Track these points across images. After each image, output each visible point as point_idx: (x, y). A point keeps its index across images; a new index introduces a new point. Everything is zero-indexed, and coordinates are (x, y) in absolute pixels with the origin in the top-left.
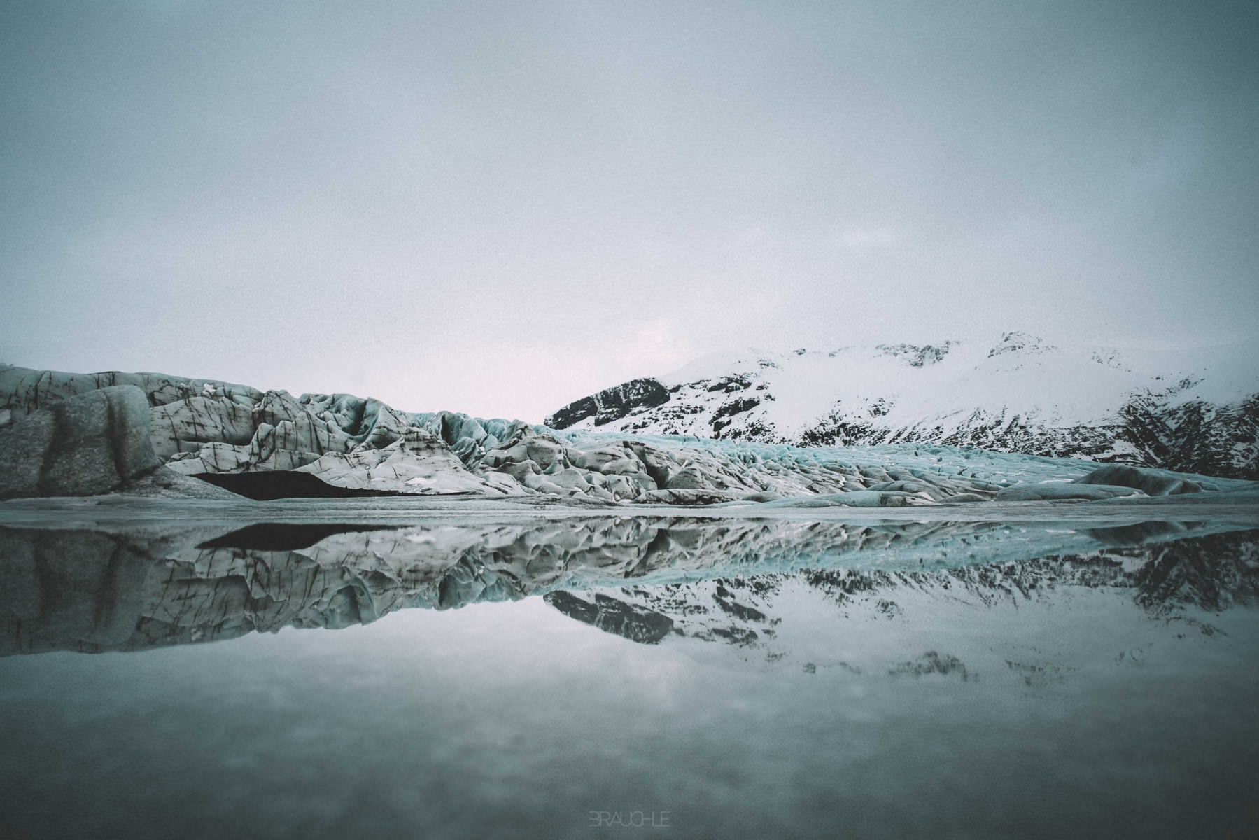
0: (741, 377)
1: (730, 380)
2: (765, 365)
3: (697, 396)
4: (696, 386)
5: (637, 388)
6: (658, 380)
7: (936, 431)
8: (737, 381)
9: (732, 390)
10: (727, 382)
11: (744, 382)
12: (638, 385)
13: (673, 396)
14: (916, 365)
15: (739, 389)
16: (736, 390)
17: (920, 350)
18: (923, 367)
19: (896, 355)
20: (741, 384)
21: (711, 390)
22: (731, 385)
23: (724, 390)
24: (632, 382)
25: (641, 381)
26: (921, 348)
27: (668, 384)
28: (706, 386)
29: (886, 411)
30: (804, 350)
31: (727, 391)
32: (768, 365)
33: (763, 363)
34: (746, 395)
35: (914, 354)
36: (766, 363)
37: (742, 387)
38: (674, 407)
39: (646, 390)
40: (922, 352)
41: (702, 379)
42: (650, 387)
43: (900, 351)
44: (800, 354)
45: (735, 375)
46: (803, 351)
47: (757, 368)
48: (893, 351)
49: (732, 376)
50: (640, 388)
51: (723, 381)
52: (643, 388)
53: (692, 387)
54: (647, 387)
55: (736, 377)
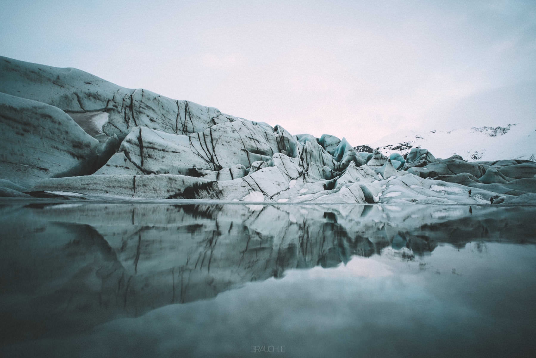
0: (407, 143)
1: (402, 145)
2: (418, 138)
3: (387, 152)
4: (386, 148)
5: (360, 149)
6: (369, 146)
8: (405, 145)
9: (403, 149)
10: (401, 146)
11: (409, 146)
12: (360, 148)
14: (493, 136)
15: (406, 149)
16: (405, 149)
17: (495, 129)
18: (496, 137)
19: (481, 131)
20: (407, 146)
21: (393, 149)
22: (402, 147)
23: (399, 149)
24: (357, 147)
25: (361, 146)
27: (374, 147)
28: (391, 148)
29: (479, 157)
30: (435, 131)
31: (401, 150)
32: (419, 138)
33: (417, 137)
35: (492, 130)
36: (419, 137)
37: (408, 148)
40: (495, 130)
41: (389, 145)
42: (365, 149)
43: (484, 130)
44: (433, 133)
45: (404, 142)
47: (415, 139)
48: (480, 130)
49: (403, 143)
50: (361, 149)
51: (399, 145)
52: (362, 149)
53: (385, 148)
54: (364, 149)
55: (405, 144)
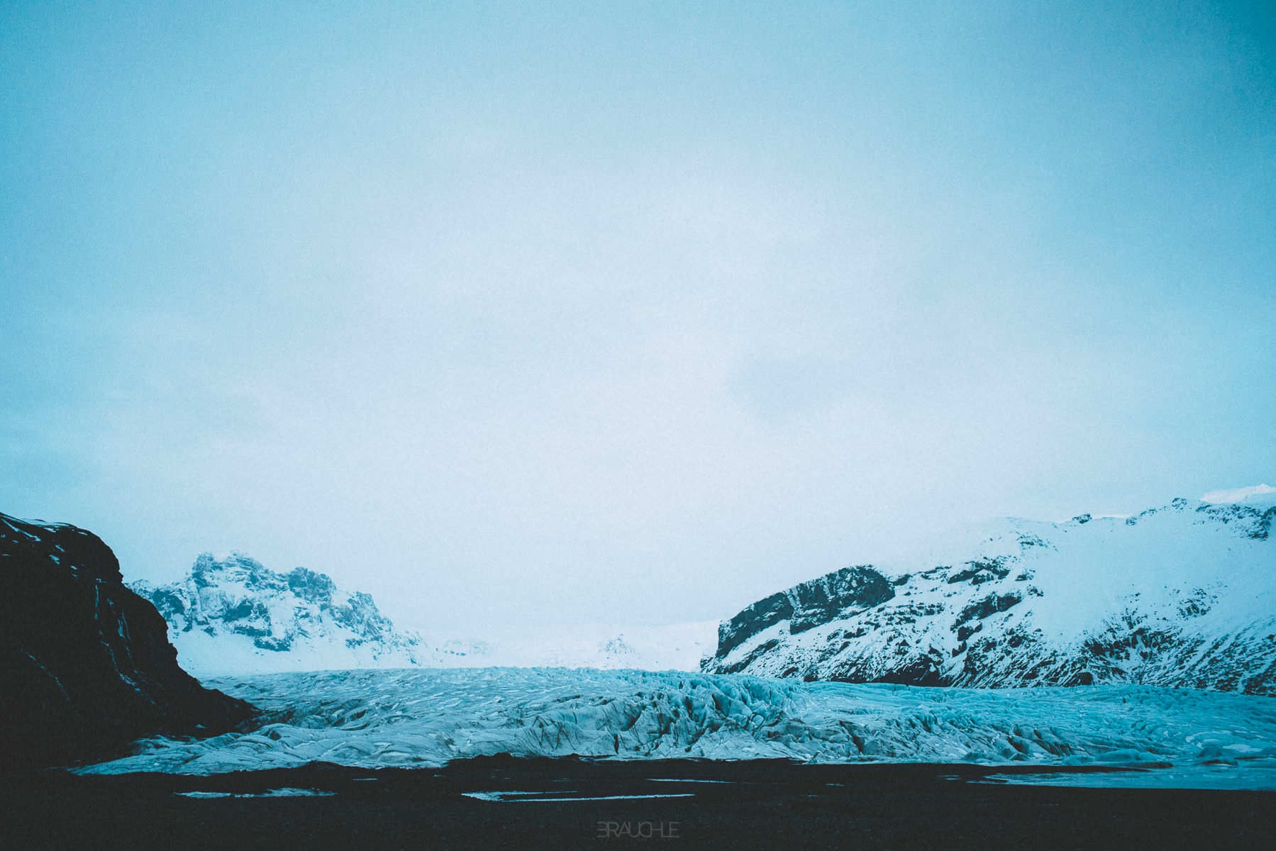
0: (994, 562)
1: (979, 566)
2: (1028, 543)
3: (933, 590)
4: (932, 575)
5: (848, 579)
6: (877, 568)
7: (1268, 642)
8: (988, 567)
9: (983, 581)
10: (975, 568)
11: (998, 569)
12: (849, 577)
13: (900, 590)
14: (1256, 536)
15: (993, 579)
16: (989, 580)
17: (1262, 514)
18: (1268, 539)
19: (1225, 521)
20: (995, 572)
21: (952, 580)
22: (980, 573)
23: (971, 581)
24: (840, 572)
25: (853, 570)
26: (1264, 510)
27: (892, 574)
28: (945, 575)
29: (1205, 608)
30: (1089, 516)
31: (975, 582)
32: (1032, 544)
33: (1024, 540)
34: (1001, 588)
35: (1253, 519)
36: (1029, 541)
37: (996, 577)
38: (900, 607)
39: (860, 582)
40: (1264, 517)
41: (939, 566)
42: (865, 578)
43: (1231, 516)
44: (1082, 522)
45: (985, 558)
46: (1086, 518)
47: (1016, 550)
48: (1221, 515)
49: (981, 561)
50: (851, 580)
51: (968, 568)
52: (856, 579)
53: (926, 577)
54: (861, 579)
55: (986, 562)
